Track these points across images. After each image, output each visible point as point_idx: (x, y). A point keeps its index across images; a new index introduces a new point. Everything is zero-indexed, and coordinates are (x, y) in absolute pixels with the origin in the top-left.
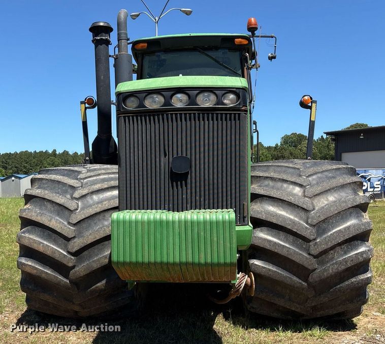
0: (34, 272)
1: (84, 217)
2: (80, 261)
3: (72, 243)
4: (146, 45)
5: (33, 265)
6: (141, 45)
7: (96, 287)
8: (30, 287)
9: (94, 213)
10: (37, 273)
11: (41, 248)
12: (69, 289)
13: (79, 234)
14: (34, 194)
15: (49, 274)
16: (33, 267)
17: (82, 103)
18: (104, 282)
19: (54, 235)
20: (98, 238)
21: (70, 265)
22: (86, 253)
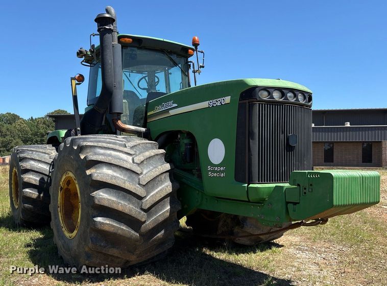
0: (112, 230)
1: (150, 179)
2: (149, 217)
3: (144, 201)
4: (131, 40)
5: (111, 223)
6: (127, 40)
7: (157, 237)
8: (102, 244)
9: (156, 175)
10: (114, 230)
11: (120, 207)
12: (137, 241)
13: (148, 193)
14: (99, 160)
15: (124, 230)
16: (111, 225)
17: (72, 79)
18: (163, 232)
19: (129, 196)
20: (163, 196)
21: (143, 220)
22: (153, 209)
